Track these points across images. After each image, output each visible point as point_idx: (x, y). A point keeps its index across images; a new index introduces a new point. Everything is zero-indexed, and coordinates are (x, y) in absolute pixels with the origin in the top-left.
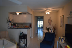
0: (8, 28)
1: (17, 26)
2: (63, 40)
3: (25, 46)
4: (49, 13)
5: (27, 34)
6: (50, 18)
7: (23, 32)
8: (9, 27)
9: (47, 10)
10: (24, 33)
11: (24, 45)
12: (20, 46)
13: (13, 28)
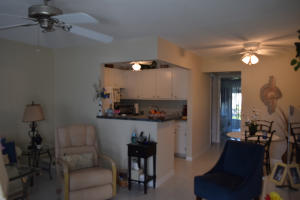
0: (98, 117)
1: (137, 112)
2: (282, 173)
3: (146, 182)
4: (255, 60)
5: (156, 140)
6: (272, 78)
7: (142, 133)
8: (100, 114)
9: (246, 45)
10: (146, 135)
11: (142, 178)
12: (130, 180)
13: (110, 118)
